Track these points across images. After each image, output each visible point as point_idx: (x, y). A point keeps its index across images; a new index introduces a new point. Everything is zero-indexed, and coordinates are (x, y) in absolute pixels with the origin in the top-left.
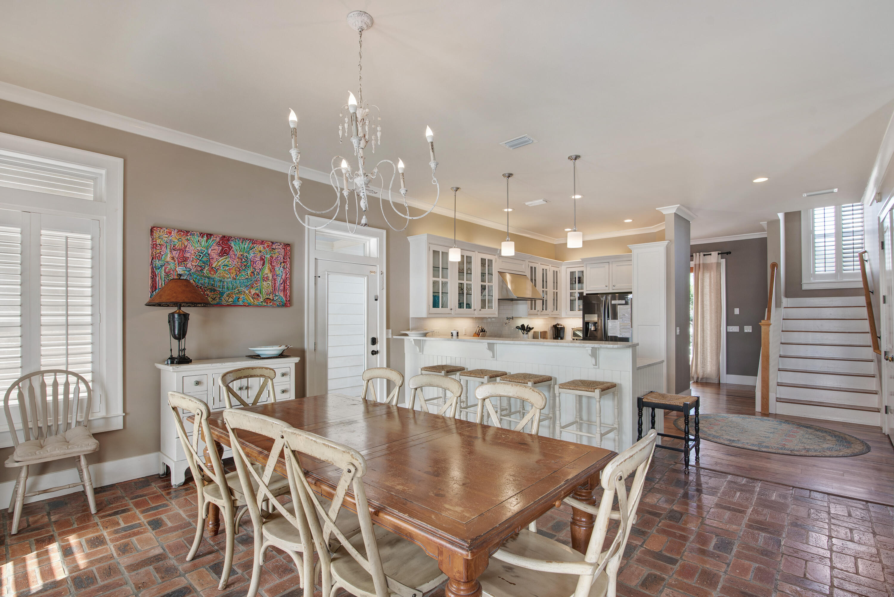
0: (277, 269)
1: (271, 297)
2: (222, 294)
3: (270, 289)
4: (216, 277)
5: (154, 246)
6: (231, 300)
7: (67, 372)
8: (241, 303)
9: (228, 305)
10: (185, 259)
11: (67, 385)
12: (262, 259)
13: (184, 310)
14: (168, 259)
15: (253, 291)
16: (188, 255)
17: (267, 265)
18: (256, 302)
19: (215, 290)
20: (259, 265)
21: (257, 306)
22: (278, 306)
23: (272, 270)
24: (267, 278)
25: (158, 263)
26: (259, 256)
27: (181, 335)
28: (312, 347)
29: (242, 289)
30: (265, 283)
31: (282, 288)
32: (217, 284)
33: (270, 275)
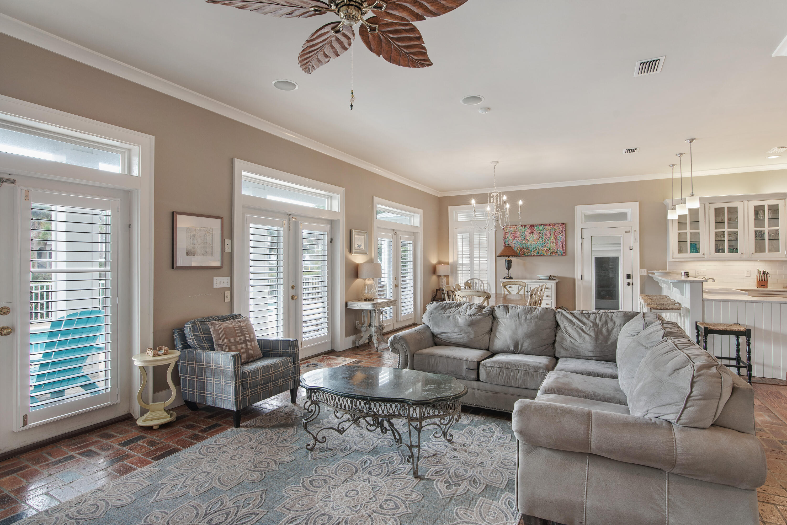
0: (558, 237)
1: (555, 251)
2: (531, 251)
3: (555, 247)
4: (528, 243)
5: (505, 233)
6: (535, 253)
7: (479, 280)
8: (540, 254)
9: (534, 256)
10: (516, 237)
11: (479, 283)
12: (550, 233)
13: (511, 258)
14: (510, 238)
15: (546, 249)
16: (517, 235)
17: (552, 236)
18: (547, 254)
19: (528, 249)
20: (548, 236)
21: (548, 256)
22: (559, 255)
23: (555, 237)
24: (553, 242)
25: (506, 240)
26: (548, 232)
27: (509, 268)
28: (579, 277)
29: (540, 248)
30: (551, 244)
31: (561, 246)
32: (529, 246)
33: (554, 240)
